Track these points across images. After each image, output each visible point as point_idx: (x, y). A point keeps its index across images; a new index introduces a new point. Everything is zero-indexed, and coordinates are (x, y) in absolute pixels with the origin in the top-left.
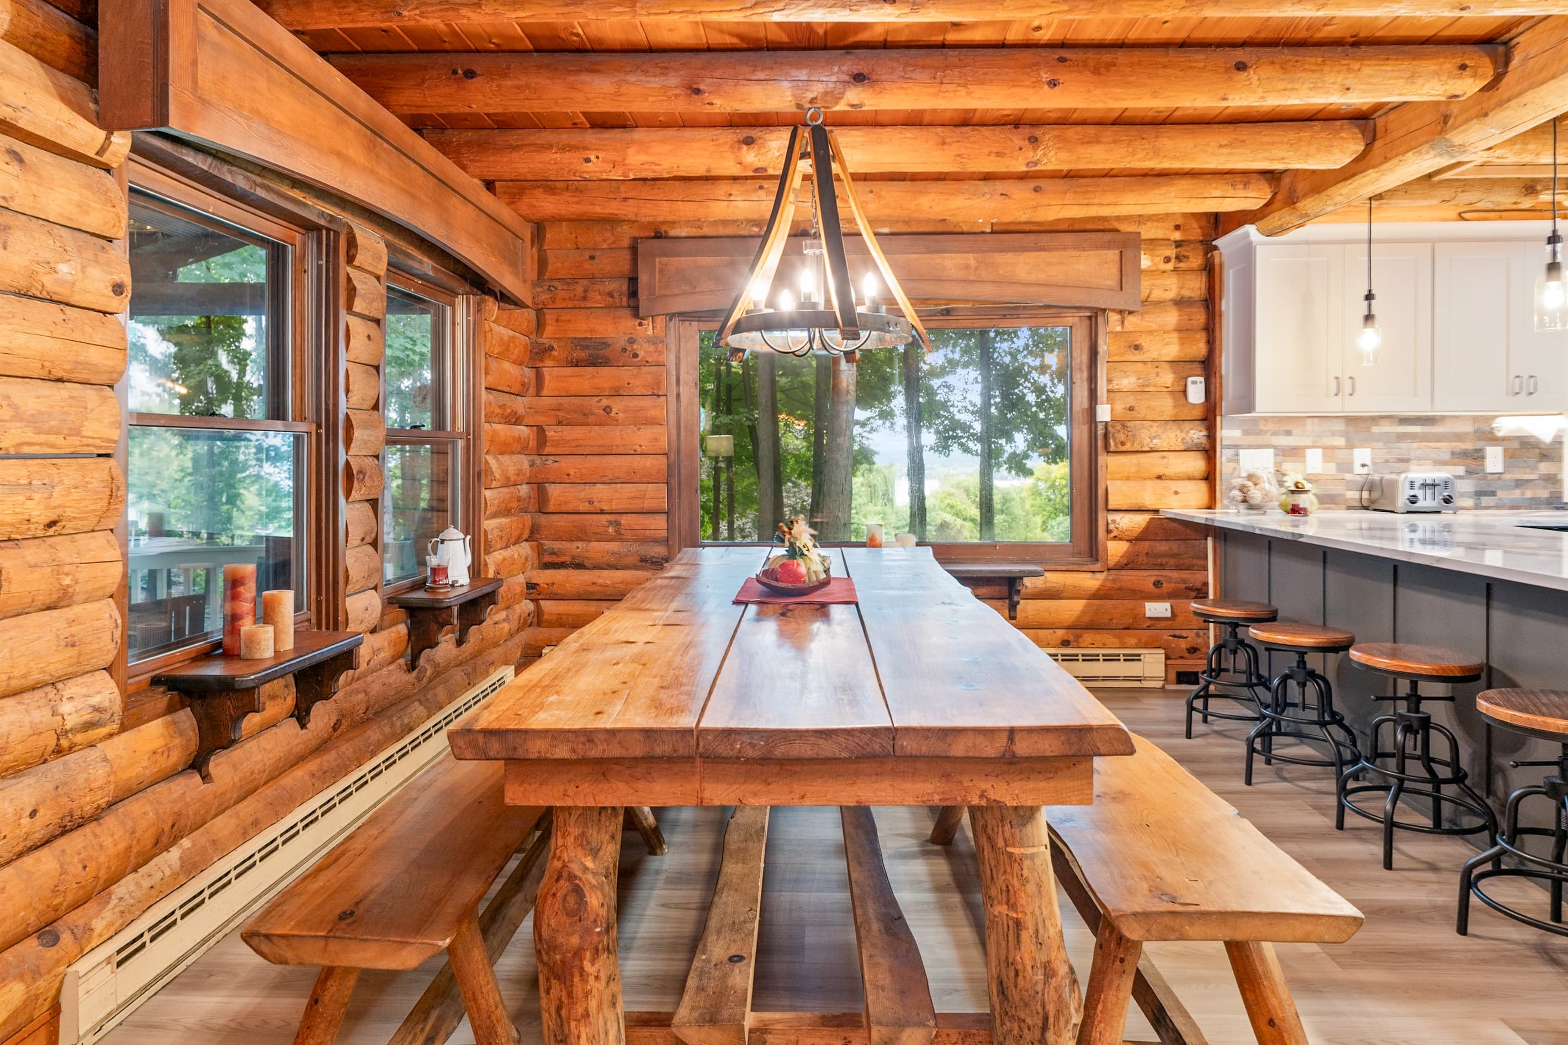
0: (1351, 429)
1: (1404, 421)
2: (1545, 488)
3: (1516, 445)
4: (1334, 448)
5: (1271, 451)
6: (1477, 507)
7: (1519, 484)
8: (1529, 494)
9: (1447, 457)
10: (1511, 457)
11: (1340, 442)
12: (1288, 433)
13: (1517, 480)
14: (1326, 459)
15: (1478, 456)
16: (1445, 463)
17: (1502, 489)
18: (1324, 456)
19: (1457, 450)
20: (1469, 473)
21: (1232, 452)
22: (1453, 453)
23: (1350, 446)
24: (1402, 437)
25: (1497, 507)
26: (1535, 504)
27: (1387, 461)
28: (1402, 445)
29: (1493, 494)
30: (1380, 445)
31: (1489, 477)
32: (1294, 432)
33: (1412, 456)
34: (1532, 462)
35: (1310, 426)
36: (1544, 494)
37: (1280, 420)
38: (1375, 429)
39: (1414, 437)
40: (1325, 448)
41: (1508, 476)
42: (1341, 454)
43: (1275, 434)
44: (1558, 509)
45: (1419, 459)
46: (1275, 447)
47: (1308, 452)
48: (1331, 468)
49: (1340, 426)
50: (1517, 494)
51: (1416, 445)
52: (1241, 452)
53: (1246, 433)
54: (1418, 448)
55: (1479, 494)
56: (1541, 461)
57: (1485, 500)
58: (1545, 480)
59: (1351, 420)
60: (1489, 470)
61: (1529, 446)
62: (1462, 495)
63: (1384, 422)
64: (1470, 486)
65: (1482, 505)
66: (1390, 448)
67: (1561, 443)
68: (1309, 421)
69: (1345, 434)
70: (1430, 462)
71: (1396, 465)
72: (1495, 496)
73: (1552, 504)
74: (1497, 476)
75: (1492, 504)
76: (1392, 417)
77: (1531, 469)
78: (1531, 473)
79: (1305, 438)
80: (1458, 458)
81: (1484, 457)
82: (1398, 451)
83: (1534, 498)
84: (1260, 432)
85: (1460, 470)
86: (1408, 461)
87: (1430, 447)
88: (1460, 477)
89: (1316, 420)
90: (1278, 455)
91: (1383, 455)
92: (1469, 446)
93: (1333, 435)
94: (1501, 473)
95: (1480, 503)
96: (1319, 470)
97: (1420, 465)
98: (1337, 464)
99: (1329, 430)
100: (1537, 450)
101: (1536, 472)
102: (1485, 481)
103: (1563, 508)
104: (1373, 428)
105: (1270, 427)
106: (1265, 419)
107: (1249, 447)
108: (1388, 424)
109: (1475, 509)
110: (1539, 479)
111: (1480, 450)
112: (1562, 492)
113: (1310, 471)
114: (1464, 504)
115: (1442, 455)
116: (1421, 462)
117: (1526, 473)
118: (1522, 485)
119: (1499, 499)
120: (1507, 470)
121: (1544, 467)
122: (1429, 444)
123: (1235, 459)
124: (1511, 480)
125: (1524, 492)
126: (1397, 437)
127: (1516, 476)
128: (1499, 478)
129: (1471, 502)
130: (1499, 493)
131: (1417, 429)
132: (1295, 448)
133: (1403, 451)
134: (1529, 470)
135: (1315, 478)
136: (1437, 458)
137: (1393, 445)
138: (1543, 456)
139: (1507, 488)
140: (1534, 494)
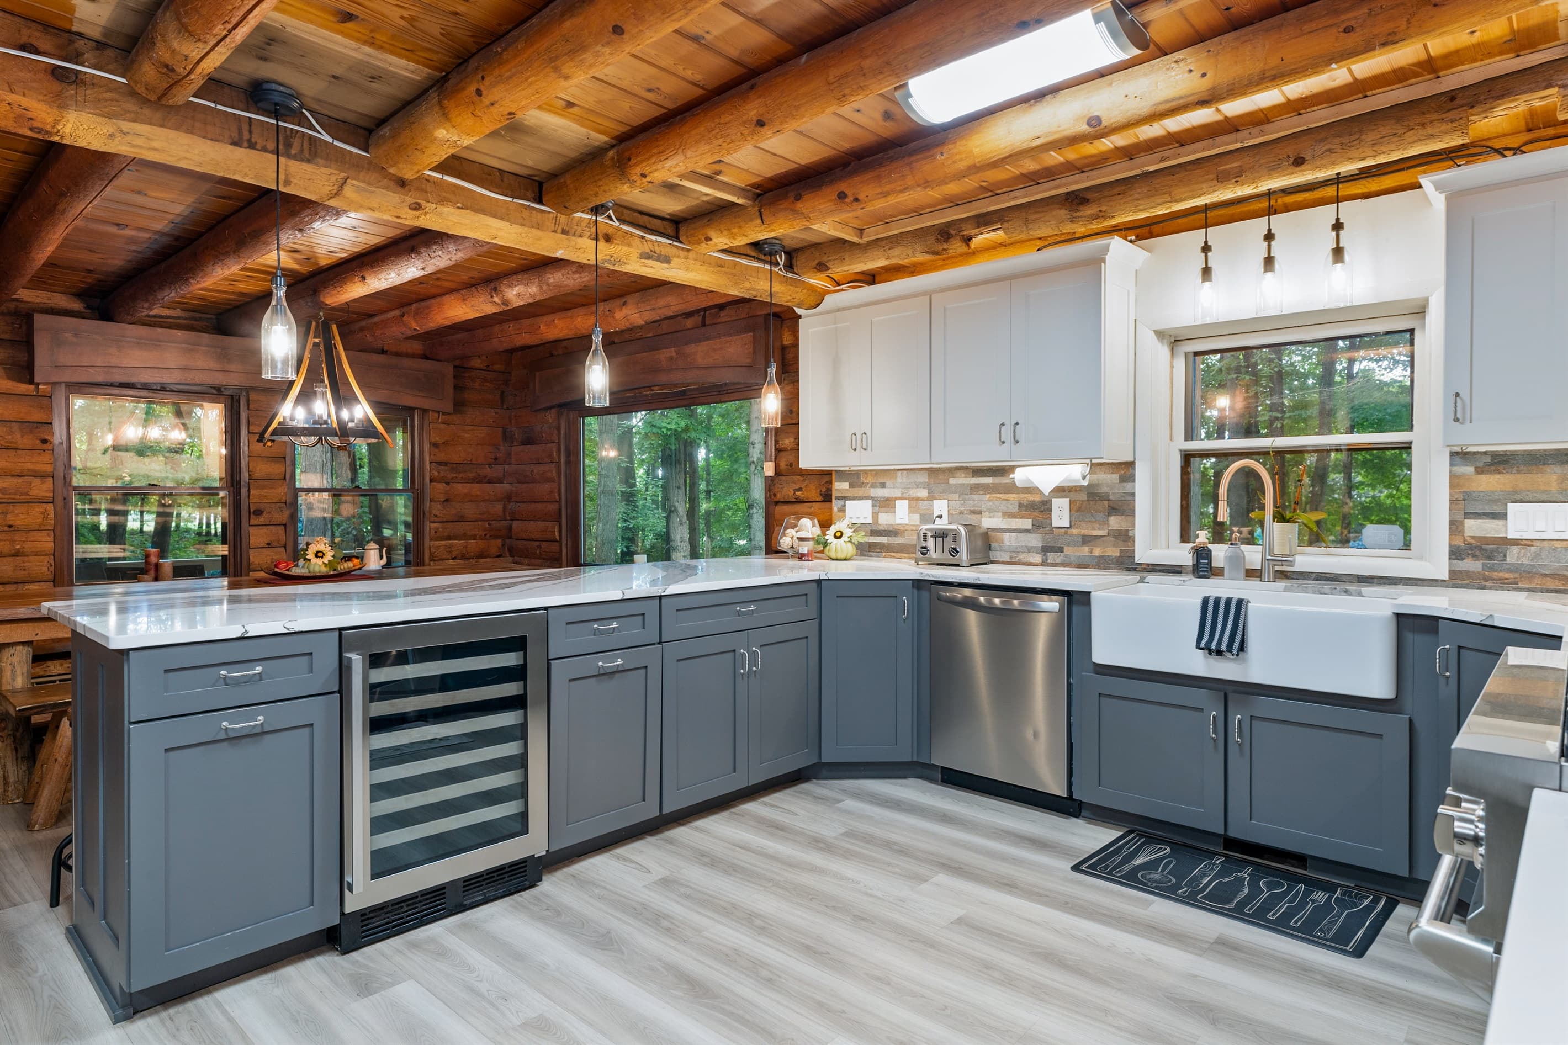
0: (932, 480)
1: (978, 472)
2: (1115, 546)
3: (1083, 497)
4: (918, 499)
5: (870, 502)
6: (1044, 563)
7: (1087, 540)
8: (1097, 552)
9: (1016, 509)
10: (1079, 510)
11: (923, 493)
12: (883, 485)
13: (1084, 536)
14: (912, 510)
15: (1045, 509)
16: (1013, 516)
17: (1068, 545)
18: (910, 507)
19: (1025, 502)
20: (1037, 526)
21: (841, 502)
22: (1020, 505)
23: (931, 498)
24: (975, 488)
25: (1065, 565)
26: (1103, 564)
27: (961, 513)
28: (975, 497)
29: (1060, 550)
30: (956, 496)
31: (1056, 531)
32: (887, 484)
33: (983, 508)
34: (1100, 516)
35: (901, 479)
36: (1114, 552)
37: (878, 473)
38: (952, 481)
39: (985, 488)
40: (911, 499)
41: (1075, 531)
42: (923, 505)
43: (873, 486)
44: (1128, 570)
45: (990, 511)
46: (872, 498)
47: (897, 503)
48: (915, 519)
49: (923, 478)
50: (1085, 550)
51: (988, 496)
52: (847, 502)
53: (851, 486)
54: (989, 500)
55: (1045, 549)
56: (1109, 515)
57: (1051, 557)
58: (1115, 536)
59: (932, 472)
60: (1055, 523)
61: (1097, 498)
62: (1029, 550)
63: (959, 473)
64: (1035, 540)
65: (1049, 561)
66: (964, 500)
67: (1133, 494)
68: (899, 473)
69: (927, 486)
70: (1000, 514)
71: (969, 516)
72: (1062, 552)
73: (1122, 564)
74: (1063, 530)
75: (1058, 561)
76: (966, 468)
77: (1100, 524)
78: (1099, 529)
79: (895, 490)
80: (1026, 510)
81: (1050, 510)
82: (971, 502)
83: (1102, 557)
84: (862, 485)
85: (1027, 524)
86: (980, 513)
87: (1000, 498)
88: (1027, 531)
89: (905, 472)
90: (876, 506)
91: (958, 506)
92: (1037, 498)
93: (917, 487)
94: (1068, 528)
95: (1047, 560)
96: (906, 521)
97: (990, 517)
98: (921, 515)
99: (915, 482)
100: (1106, 503)
101: (1105, 527)
102: (1051, 536)
103: (1135, 570)
104: (951, 479)
105: (869, 480)
106: (866, 472)
107: (854, 499)
108: (963, 475)
109: (1042, 565)
110: (1109, 535)
111: (1047, 502)
112: (1134, 551)
113: (898, 521)
114: (1032, 560)
115: (1011, 507)
116: (992, 514)
117: (1093, 529)
118: (1090, 542)
119: (1066, 556)
120: (1073, 524)
121: (1115, 522)
122: (999, 495)
123: (842, 510)
124: (1078, 536)
125: (1092, 549)
126: (971, 489)
127: (1083, 531)
128: (1066, 533)
129: (1038, 558)
130: (1065, 549)
131: (988, 480)
132: (888, 499)
133: (976, 502)
134: (1096, 525)
135: (902, 529)
136: (1005, 509)
137: (967, 497)
138: (1113, 508)
139: (1075, 544)
140: (1104, 552)
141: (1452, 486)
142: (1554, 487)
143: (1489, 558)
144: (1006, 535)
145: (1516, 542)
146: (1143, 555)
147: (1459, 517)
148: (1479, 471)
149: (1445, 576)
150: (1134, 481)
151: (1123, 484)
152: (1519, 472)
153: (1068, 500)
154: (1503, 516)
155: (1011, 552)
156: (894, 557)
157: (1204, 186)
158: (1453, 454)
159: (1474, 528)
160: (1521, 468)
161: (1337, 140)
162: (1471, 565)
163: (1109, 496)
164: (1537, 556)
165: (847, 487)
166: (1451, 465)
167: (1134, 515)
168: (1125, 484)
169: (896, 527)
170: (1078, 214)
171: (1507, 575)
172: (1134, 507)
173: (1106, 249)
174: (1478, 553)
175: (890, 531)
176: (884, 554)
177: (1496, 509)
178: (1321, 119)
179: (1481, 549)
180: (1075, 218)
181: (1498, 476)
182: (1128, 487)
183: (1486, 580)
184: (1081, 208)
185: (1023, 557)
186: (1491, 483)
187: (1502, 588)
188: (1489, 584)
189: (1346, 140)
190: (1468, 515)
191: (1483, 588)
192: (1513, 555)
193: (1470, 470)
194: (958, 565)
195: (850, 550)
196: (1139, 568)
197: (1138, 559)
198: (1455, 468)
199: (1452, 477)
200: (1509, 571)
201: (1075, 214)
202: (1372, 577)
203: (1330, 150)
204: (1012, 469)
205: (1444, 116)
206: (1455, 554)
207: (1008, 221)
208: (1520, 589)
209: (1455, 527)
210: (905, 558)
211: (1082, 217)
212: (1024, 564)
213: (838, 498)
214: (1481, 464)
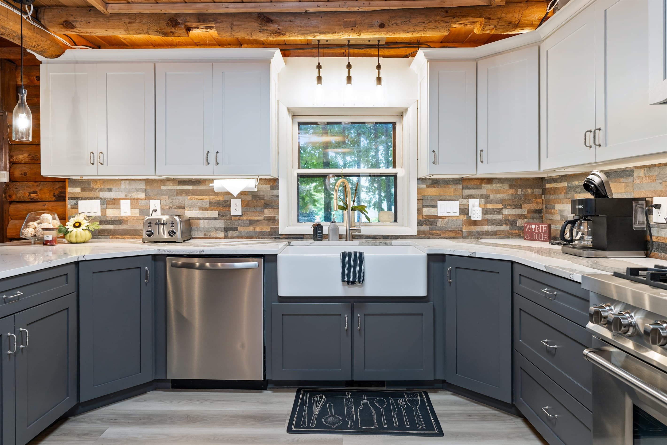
0: (148, 187)
1: (181, 182)
2: (268, 225)
3: (250, 198)
4: (138, 199)
5: (99, 201)
6: (226, 237)
7: (252, 222)
8: (258, 229)
9: (208, 205)
10: (247, 205)
11: (142, 195)
12: (110, 190)
13: (250, 220)
14: (133, 206)
15: (226, 205)
16: (206, 209)
17: (241, 226)
18: (132, 205)
19: (214, 201)
20: (221, 215)
21: (74, 202)
22: (211, 203)
23: (148, 198)
24: (180, 193)
25: (239, 237)
26: (261, 236)
27: (170, 208)
28: (180, 198)
29: (236, 229)
30: (167, 197)
31: (233, 218)
32: (113, 189)
33: (186, 204)
34: (259, 209)
35: (123, 185)
36: (267, 229)
37: (105, 181)
38: (163, 188)
39: (187, 193)
40: (132, 199)
41: (245, 218)
42: (142, 203)
43: (101, 190)
44: (275, 238)
45: (191, 206)
46: (101, 199)
47: (122, 202)
48: (136, 212)
49: (142, 186)
50: (251, 229)
51: (189, 197)
52: (80, 202)
53: (83, 190)
54: (190, 200)
55: (226, 229)
56: (265, 208)
57: (231, 233)
58: (267, 220)
59: (148, 182)
60: (233, 213)
61: (258, 199)
62: (217, 230)
63: (168, 183)
64: (220, 224)
65: (229, 236)
66: (172, 200)
67: (278, 197)
68: (123, 182)
69: (145, 191)
70: (197, 208)
71: (176, 210)
72: (237, 230)
73: (272, 235)
74: (238, 217)
75: (235, 235)
76: (173, 180)
77: (259, 213)
78: (259, 216)
79: (120, 193)
80: (214, 206)
81: (230, 206)
82: (177, 201)
83: (261, 232)
84: (92, 189)
85: (215, 214)
86: (184, 208)
87: (197, 199)
88: (215, 218)
89: (127, 181)
90: (104, 204)
91: (168, 204)
92: (221, 198)
93: (137, 191)
94: (240, 216)
95: (228, 235)
96: (128, 214)
97: (191, 210)
98: (140, 210)
99: (136, 188)
100: (263, 201)
101: (262, 215)
102: (230, 221)
103: (279, 238)
104: (162, 187)
105: (99, 186)
106: (95, 181)
107: (85, 199)
108: (171, 184)
109: (225, 238)
110: (264, 219)
111: (227, 201)
112: (278, 228)
113: (122, 214)
114: (218, 235)
115: (204, 204)
116: (192, 209)
117: (256, 216)
118: (253, 223)
119: (239, 232)
120: (243, 213)
121: (268, 212)
122: (196, 197)
123: (76, 207)
124: (246, 220)
125: (255, 227)
126: (177, 193)
127: (249, 218)
128: (239, 219)
129: (222, 234)
130: (239, 228)
131: (189, 187)
132: (114, 200)
133: (181, 201)
134: (258, 214)
135: (126, 219)
136: (201, 206)
137: (174, 198)
138: (267, 204)
139: (244, 225)
140: (261, 229)
141: (418, 193)
142: (452, 194)
143: (432, 225)
144: (202, 221)
145: (440, 217)
146: (283, 230)
147: (421, 207)
148: (428, 187)
149: (416, 233)
150: (278, 189)
151: (272, 191)
152: (441, 187)
153: (241, 200)
154: (435, 206)
155: (205, 231)
156: (119, 238)
157: (336, 27)
158: (419, 179)
159: (427, 211)
160: (442, 186)
161: (399, 19)
162: (425, 228)
163: (264, 197)
164: (447, 223)
165: (80, 191)
166: (418, 184)
167: (278, 208)
168: (273, 191)
169: (120, 218)
170: (265, 28)
171: (437, 232)
172: (278, 203)
173: (272, 55)
174: (427, 223)
175: (116, 221)
176: (111, 237)
177: (433, 203)
178: (395, 6)
179: (428, 221)
180: (263, 30)
181: (434, 189)
182: (275, 192)
183: (430, 234)
184: (267, 24)
185: (212, 234)
186: (432, 192)
187: (435, 238)
188: (431, 236)
189: (404, 20)
190: (424, 206)
191: (429, 238)
192: (440, 223)
193: (424, 186)
194: (175, 242)
195: (88, 235)
196: (281, 237)
197: (281, 232)
198: (419, 185)
199: (419, 189)
200: (439, 230)
201: (263, 28)
202: (388, 236)
203: (396, 23)
204: (212, 180)
205: (444, 19)
206: (420, 223)
207: (220, 22)
208: (442, 238)
209: (419, 211)
210: (128, 238)
211: (267, 30)
212: (213, 238)
213: (70, 199)
214: (428, 184)
